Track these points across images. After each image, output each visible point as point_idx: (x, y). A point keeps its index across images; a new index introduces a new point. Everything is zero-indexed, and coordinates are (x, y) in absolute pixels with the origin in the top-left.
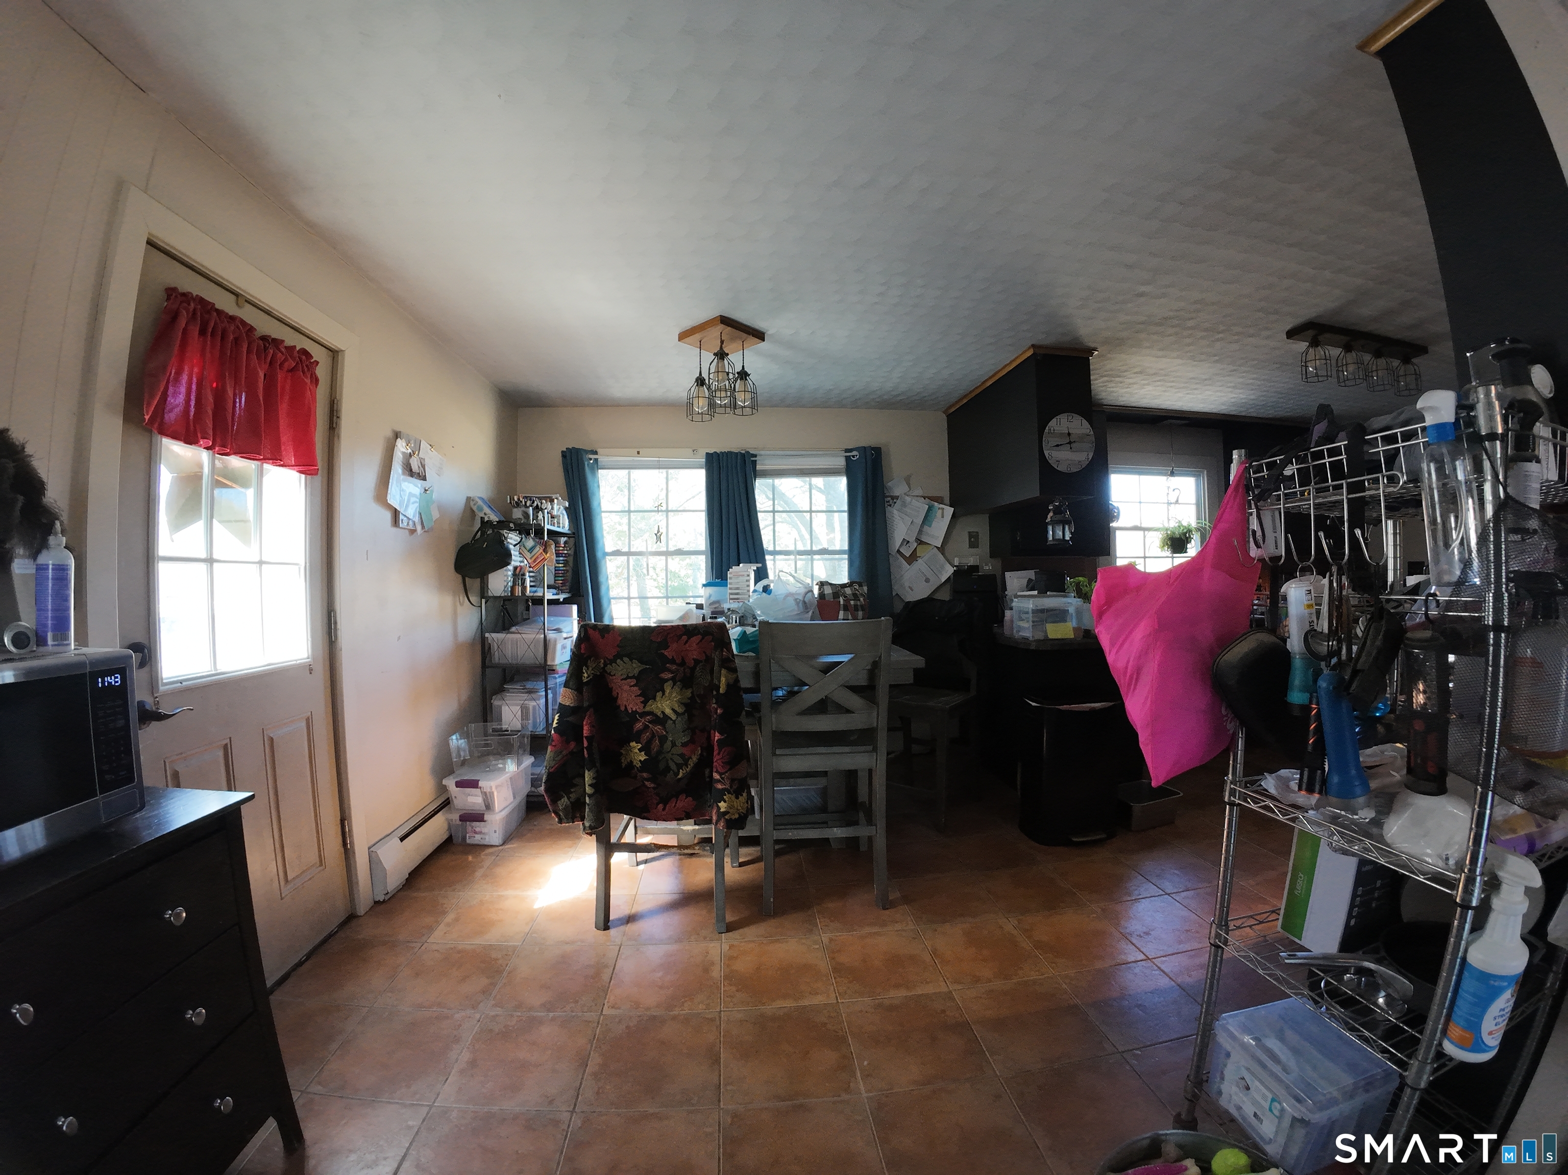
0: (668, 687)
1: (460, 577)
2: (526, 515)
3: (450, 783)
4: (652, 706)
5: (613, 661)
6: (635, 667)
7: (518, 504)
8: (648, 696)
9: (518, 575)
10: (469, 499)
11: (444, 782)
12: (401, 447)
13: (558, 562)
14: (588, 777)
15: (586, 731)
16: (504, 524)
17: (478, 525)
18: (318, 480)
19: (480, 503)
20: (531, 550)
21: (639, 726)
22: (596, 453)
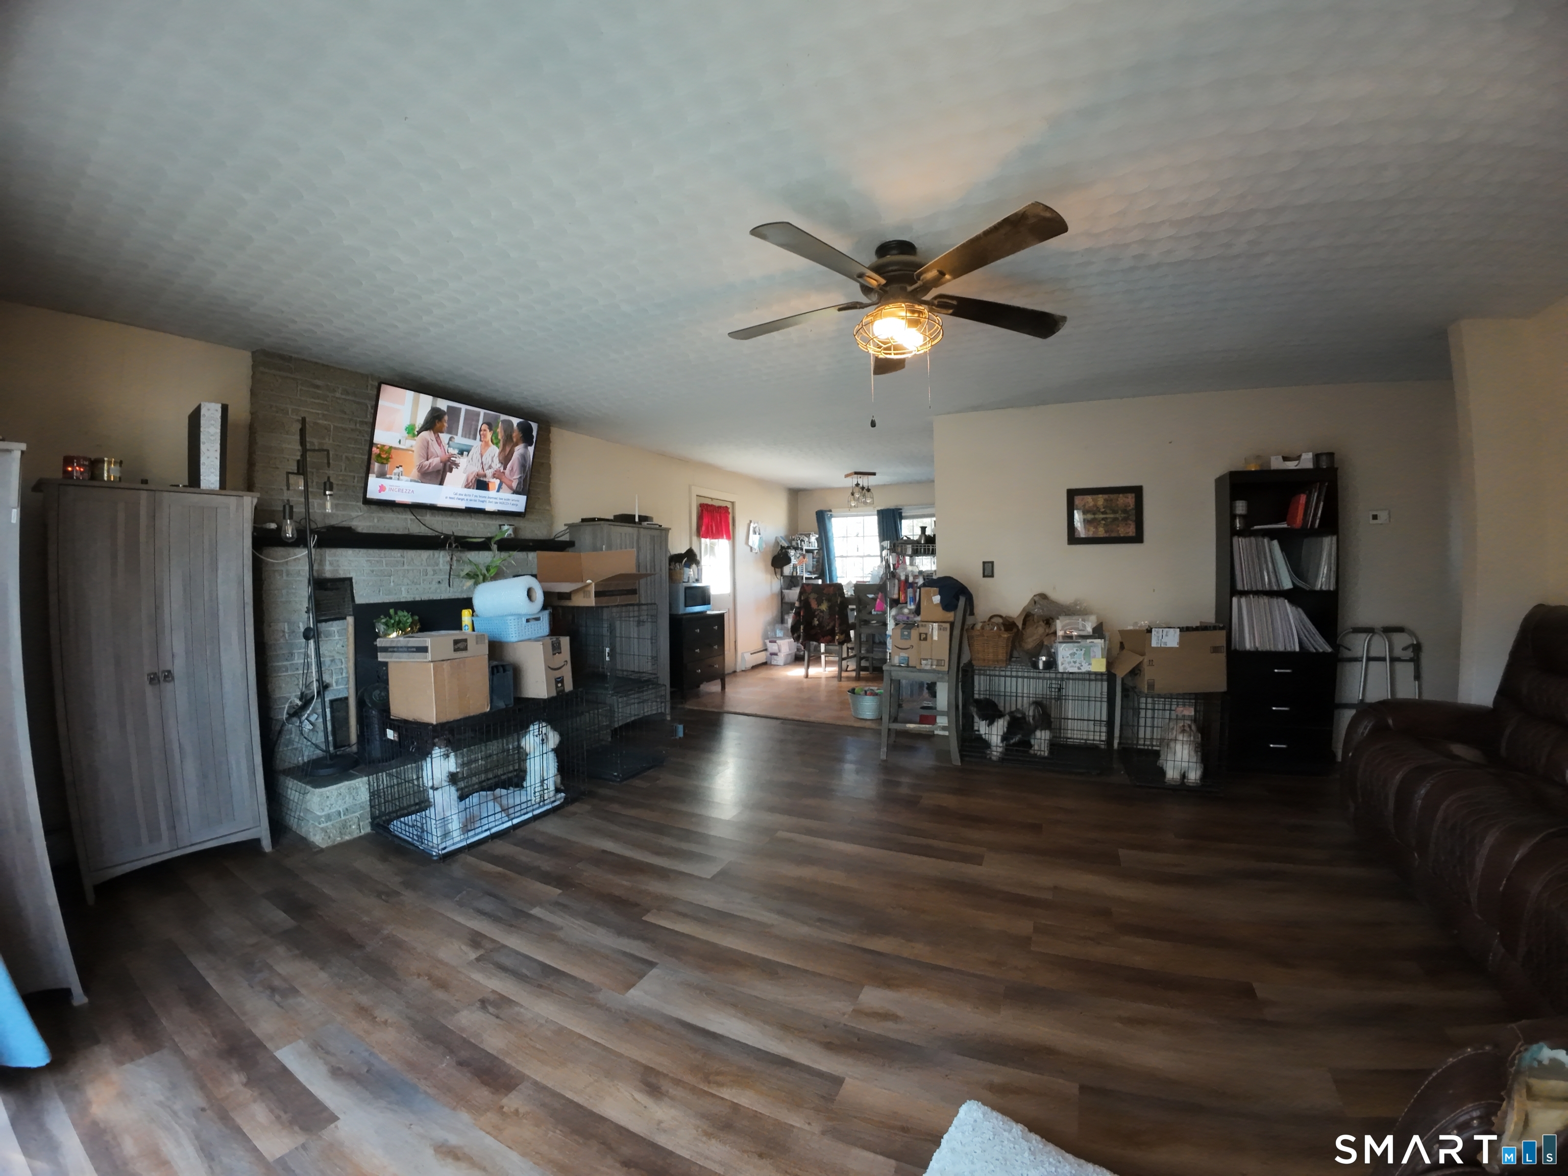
0: (824, 601)
1: (773, 568)
2: (797, 544)
3: (767, 641)
4: (820, 607)
5: (810, 594)
6: (816, 596)
7: (794, 540)
8: (819, 604)
9: (795, 567)
10: (776, 537)
11: (766, 641)
12: (752, 525)
13: (813, 561)
14: (802, 627)
15: (802, 614)
16: (788, 548)
17: (780, 548)
18: (731, 541)
19: (781, 539)
20: (798, 558)
21: (816, 613)
22: (830, 511)
